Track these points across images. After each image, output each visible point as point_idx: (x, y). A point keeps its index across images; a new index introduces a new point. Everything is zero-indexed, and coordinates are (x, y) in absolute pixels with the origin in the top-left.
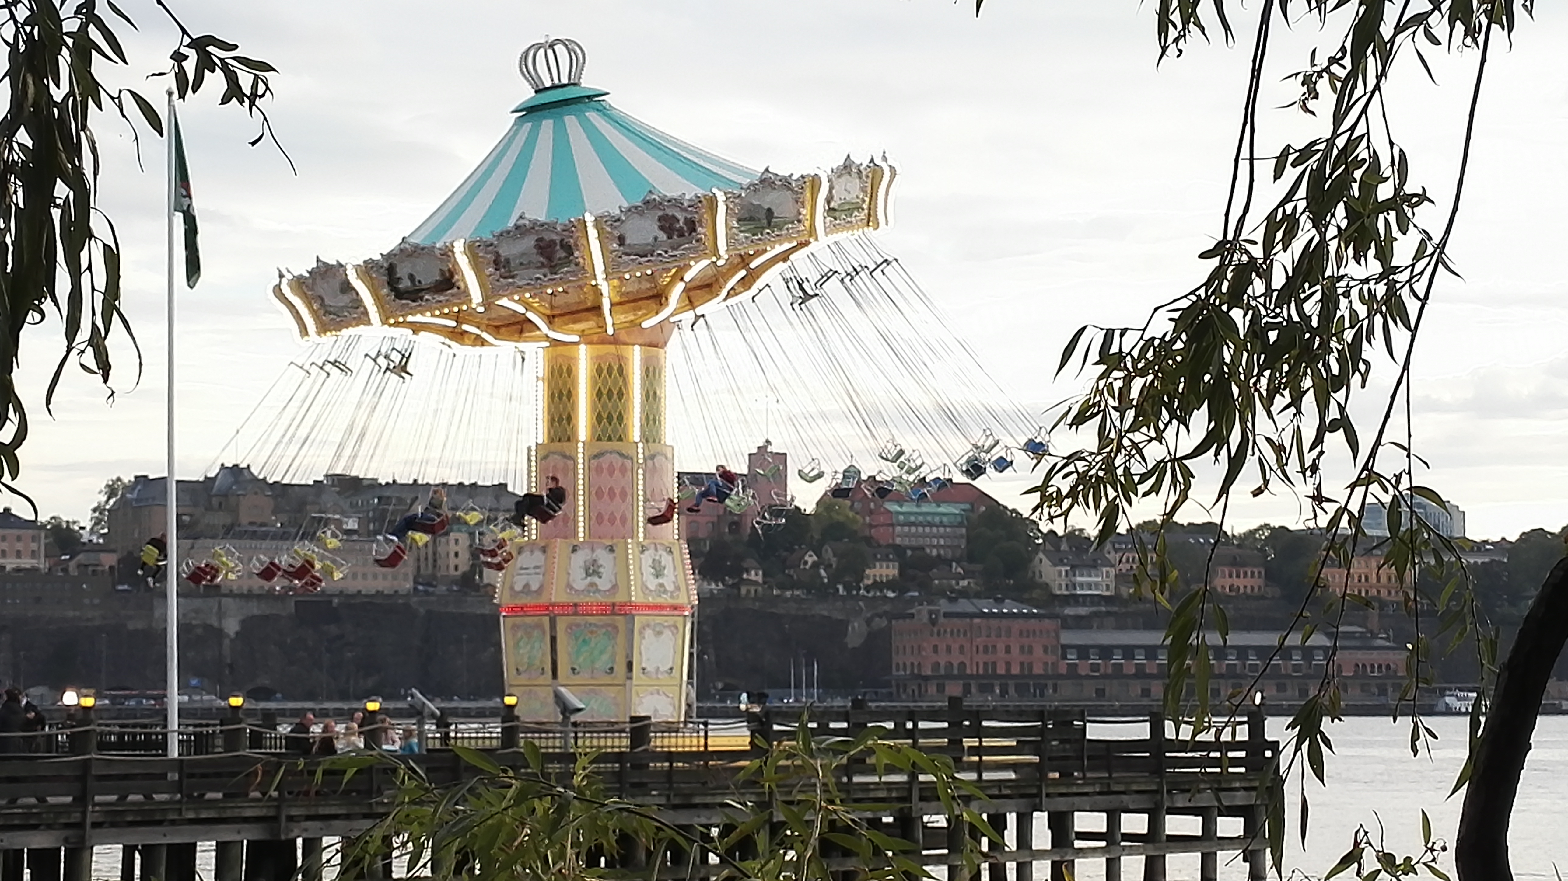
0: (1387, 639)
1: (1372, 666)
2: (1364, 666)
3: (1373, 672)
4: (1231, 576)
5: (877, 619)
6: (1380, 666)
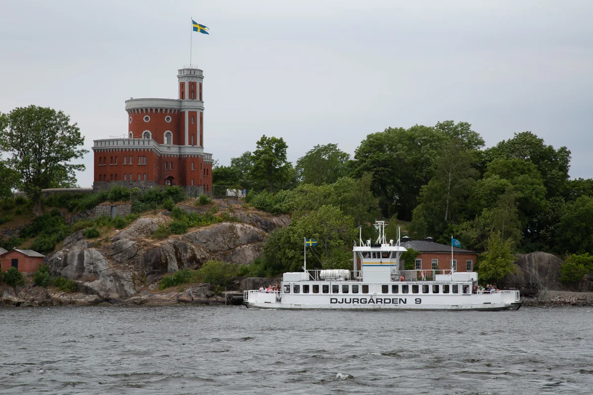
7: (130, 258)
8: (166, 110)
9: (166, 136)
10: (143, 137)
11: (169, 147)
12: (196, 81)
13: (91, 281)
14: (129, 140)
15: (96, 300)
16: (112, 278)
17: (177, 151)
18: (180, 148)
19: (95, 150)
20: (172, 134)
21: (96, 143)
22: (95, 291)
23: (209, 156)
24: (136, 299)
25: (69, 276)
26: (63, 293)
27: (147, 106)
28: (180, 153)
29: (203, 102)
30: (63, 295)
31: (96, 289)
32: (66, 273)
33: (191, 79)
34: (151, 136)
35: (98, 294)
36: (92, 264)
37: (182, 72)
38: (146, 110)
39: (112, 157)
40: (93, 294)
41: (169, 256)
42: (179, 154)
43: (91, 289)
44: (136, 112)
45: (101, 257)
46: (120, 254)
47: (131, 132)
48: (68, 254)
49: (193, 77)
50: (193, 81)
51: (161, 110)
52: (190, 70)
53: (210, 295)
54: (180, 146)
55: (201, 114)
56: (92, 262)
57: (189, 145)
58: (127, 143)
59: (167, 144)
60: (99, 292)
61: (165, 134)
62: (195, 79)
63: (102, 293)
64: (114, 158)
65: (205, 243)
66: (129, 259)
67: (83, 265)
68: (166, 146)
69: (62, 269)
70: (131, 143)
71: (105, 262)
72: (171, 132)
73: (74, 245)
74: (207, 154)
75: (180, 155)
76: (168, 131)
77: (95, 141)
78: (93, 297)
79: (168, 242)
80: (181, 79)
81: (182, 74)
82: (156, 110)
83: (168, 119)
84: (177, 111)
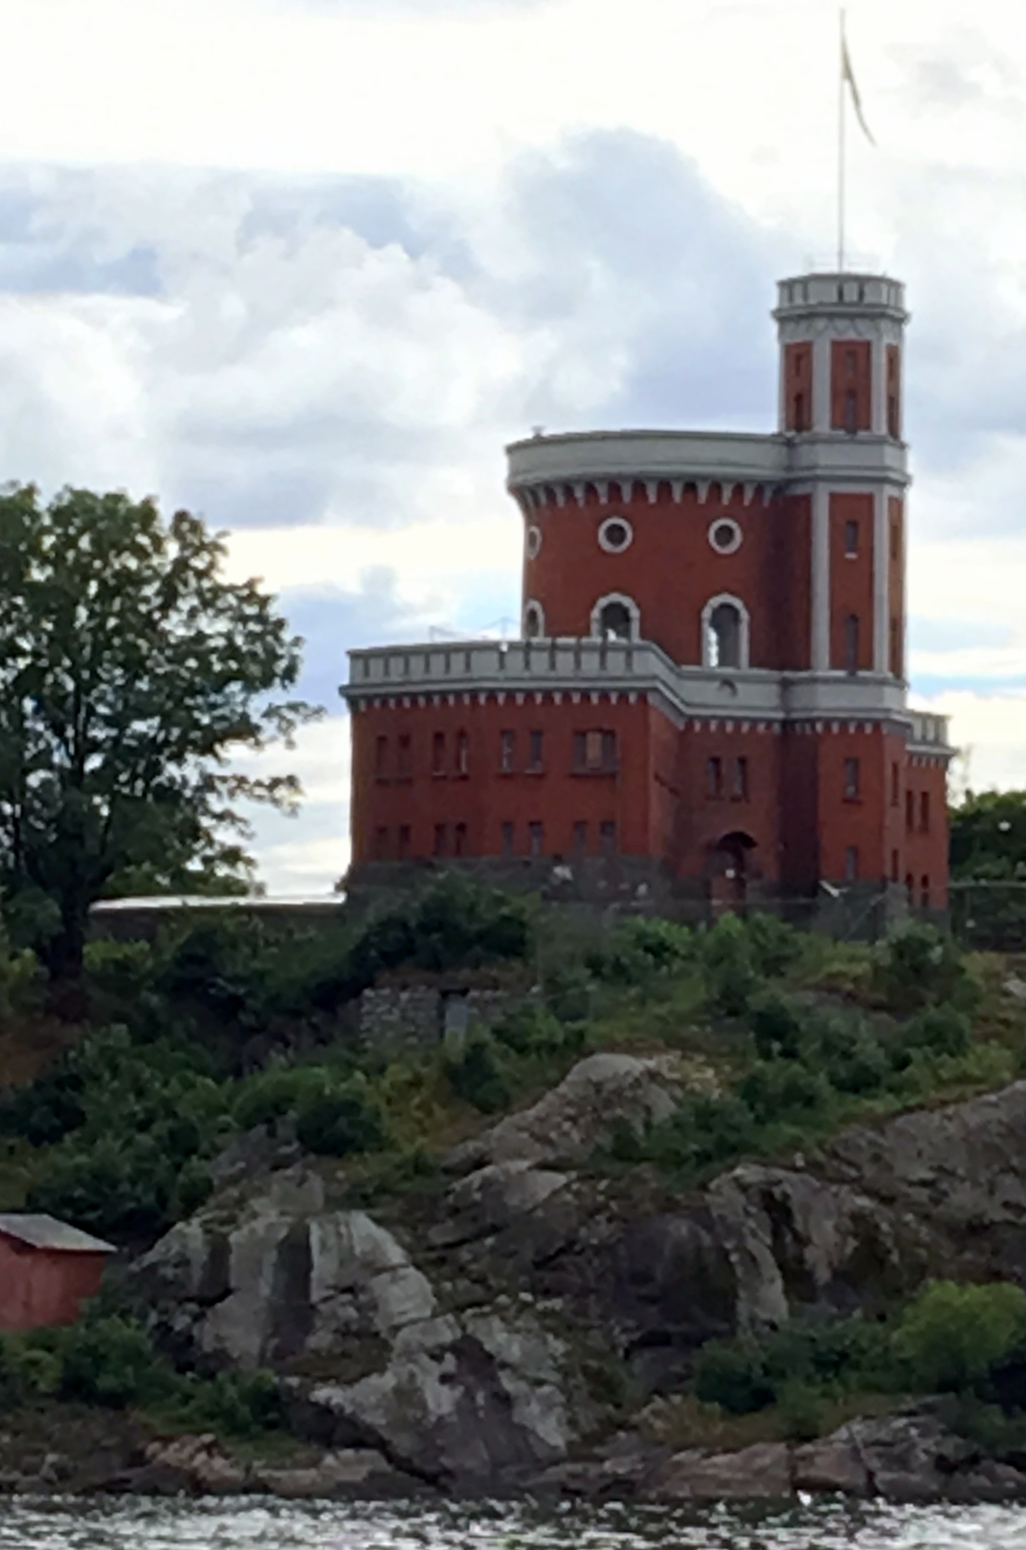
7: (544, 1263)
8: (716, 487)
9: (716, 624)
10: (595, 627)
11: (728, 682)
12: (868, 336)
13: (350, 1383)
14: (526, 648)
15: (372, 1475)
16: (450, 1363)
17: (775, 702)
18: (786, 684)
19: (352, 696)
20: (744, 615)
21: (360, 664)
22: (370, 1430)
23: (931, 726)
24: (573, 1476)
25: (235, 1355)
26: (207, 1438)
27: (614, 470)
28: (787, 709)
29: (902, 447)
30: (208, 1448)
31: (376, 1419)
32: (219, 1338)
33: (841, 324)
34: (635, 627)
35: (382, 1445)
36: (350, 1290)
37: (798, 289)
38: (614, 488)
39: (439, 737)
40: (358, 1444)
41: (741, 1248)
42: (780, 715)
43: (352, 1422)
44: (561, 500)
45: (395, 1254)
46: (490, 1241)
47: (536, 605)
48: (233, 1238)
49: (852, 317)
50: (851, 335)
51: (690, 487)
52: (841, 280)
53: (962, 1456)
54: (788, 674)
55: (897, 507)
56: (348, 1282)
57: (834, 665)
58: (516, 662)
59: (722, 662)
60: (386, 1435)
61: (707, 613)
62: (862, 324)
63: (403, 1444)
64: (449, 740)
65: (924, 1183)
66: (538, 1265)
67: (306, 1294)
68: (710, 677)
69: (197, 1318)
70: (540, 662)
71: (416, 1280)
72: (737, 603)
73: (260, 1192)
74: (925, 717)
75: (786, 724)
76: (726, 598)
77: (355, 656)
78: (361, 1461)
79: (736, 1179)
80: (791, 326)
81: (799, 301)
82: (663, 487)
83: (725, 534)
84: (768, 494)
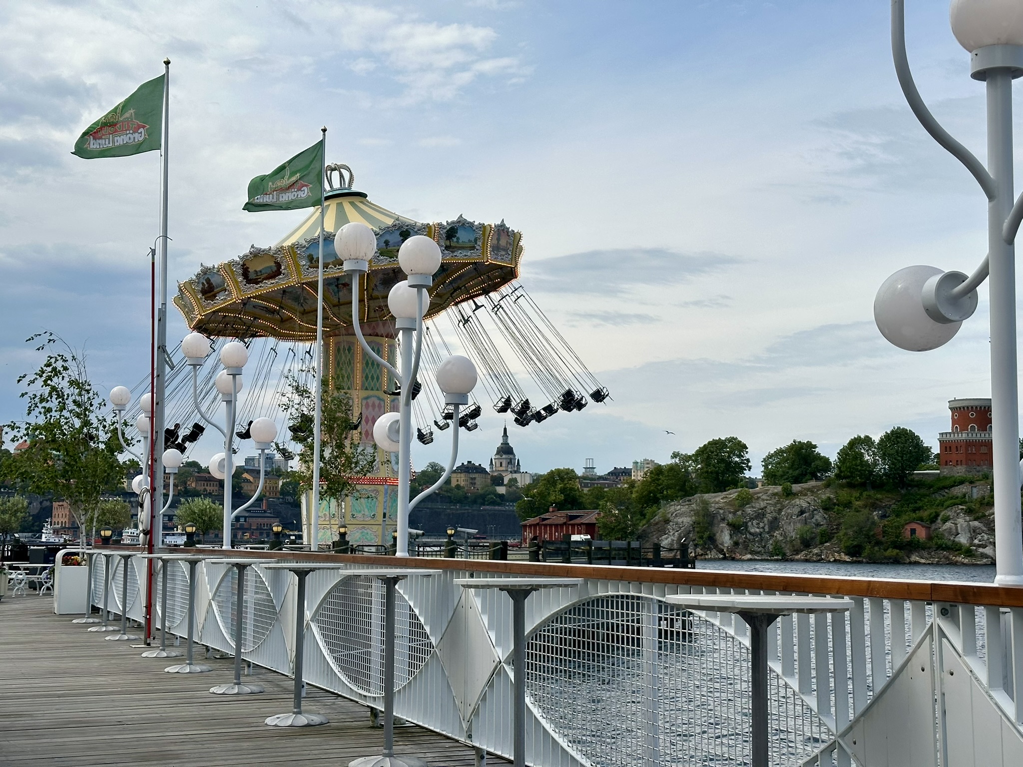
0: (271, 513)
1: (264, 524)
2: (261, 524)
3: (264, 527)
4: (204, 486)
5: (45, 502)
6: (267, 524)
34: (976, 429)
44: (962, 409)
47: (957, 426)
51: (985, 407)
82: (981, 407)
